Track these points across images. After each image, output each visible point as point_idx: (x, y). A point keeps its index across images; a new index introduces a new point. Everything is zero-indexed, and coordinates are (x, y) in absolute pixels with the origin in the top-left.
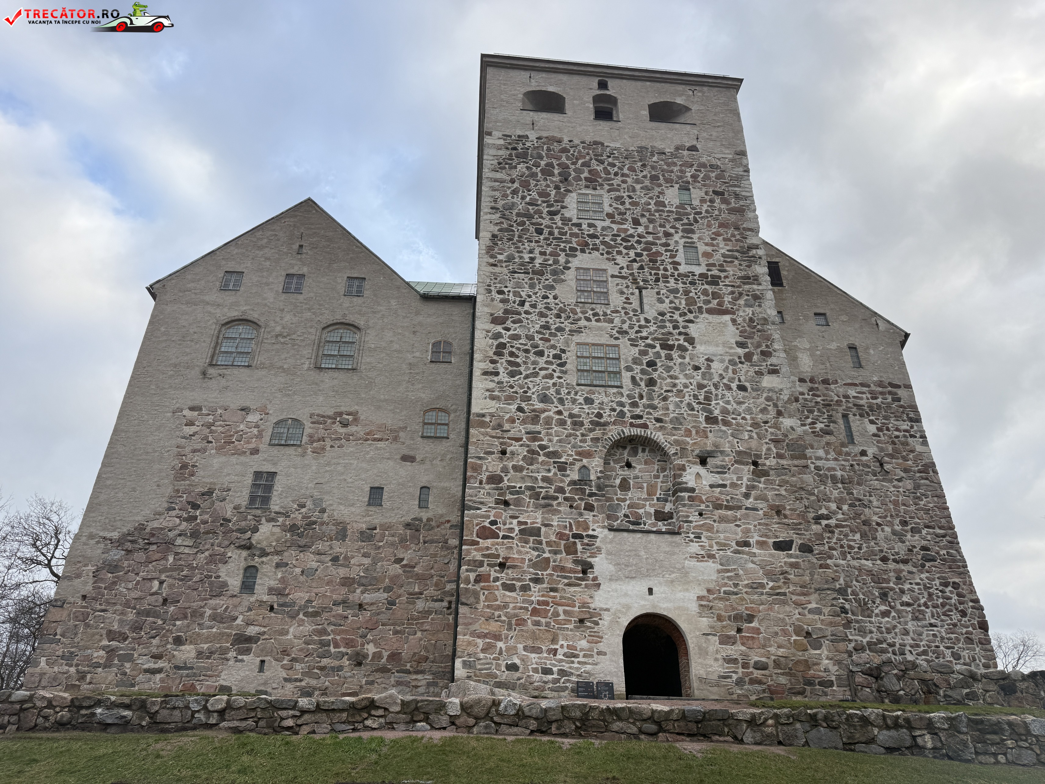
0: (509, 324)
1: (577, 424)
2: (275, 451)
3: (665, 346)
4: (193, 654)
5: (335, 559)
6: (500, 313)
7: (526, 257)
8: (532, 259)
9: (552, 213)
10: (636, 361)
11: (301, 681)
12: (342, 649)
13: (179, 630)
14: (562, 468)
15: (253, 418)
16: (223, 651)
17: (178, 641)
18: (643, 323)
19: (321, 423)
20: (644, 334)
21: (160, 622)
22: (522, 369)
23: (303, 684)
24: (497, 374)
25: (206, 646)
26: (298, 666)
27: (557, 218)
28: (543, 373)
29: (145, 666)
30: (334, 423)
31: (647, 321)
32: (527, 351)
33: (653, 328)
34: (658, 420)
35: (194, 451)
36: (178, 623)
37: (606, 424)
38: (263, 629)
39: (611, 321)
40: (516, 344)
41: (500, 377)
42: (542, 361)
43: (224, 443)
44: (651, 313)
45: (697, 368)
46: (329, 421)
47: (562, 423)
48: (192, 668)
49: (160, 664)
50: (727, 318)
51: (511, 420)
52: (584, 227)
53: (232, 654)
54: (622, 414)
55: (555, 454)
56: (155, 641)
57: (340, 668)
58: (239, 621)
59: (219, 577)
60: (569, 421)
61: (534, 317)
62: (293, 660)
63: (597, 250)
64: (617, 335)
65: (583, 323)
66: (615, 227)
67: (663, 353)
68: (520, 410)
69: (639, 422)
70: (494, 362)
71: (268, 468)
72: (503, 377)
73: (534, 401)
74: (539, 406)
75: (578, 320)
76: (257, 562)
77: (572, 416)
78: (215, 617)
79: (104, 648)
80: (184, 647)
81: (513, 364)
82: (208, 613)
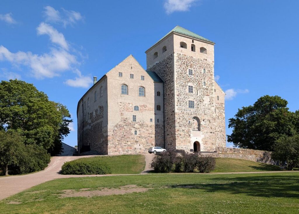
0: (179, 96)
1: (189, 114)
2: (135, 111)
3: (200, 102)
4: (130, 143)
5: (147, 130)
6: (178, 94)
7: (181, 82)
8: (182, 83)
9: (185, 73)
10: (196, 104)
14: (187, 121)
15: (131, 105)
16: (134, 143)
18: (197, 97)
19: (141, 107)
21: (124, 139)
24: (178, 105)
25: (132, 142)
27: (186, 74)
28: (184, 106)
29: (124, 145)
30: (143, 107)
32: (182, 101)
33: (199, 98)
34: (199, 114)
35: (122, 111)
36: (127, 139)
37: (192, 114)
38: (139, 140)
39: (193, 96)
40: (181, 100)
42: (184, 103)
43: (127, 109)
44: (198, 95)
45: (204, 105)
48: (130, 145)
49: (126, 145)
50: (208, 97)
51: (180, 113)
52: (190, 77)
54: (194, 113)
55: (186, 119)
56: (124, 141)
57: (150, 146)
58: (135, 139)
59: (131, 132)
61: (183, 95)
62: (144, 144)
63: (191, 82)
64: (194, 99)
65: (189, 97)
66: (194, 77)
67: (200, 103)
68: (181, 112)
69: (196, 114)
70: (177, 103)
71: (134, 115)
72: (179, 106)
73: (183, 110)
74: (184, 111)
75: (189, 96)
76: (136, 130)
77: (188, 113)
78: (132, 138)
79: (117, 142)
80: (129, 142)
81: (180, 104)
82: (131, 137)
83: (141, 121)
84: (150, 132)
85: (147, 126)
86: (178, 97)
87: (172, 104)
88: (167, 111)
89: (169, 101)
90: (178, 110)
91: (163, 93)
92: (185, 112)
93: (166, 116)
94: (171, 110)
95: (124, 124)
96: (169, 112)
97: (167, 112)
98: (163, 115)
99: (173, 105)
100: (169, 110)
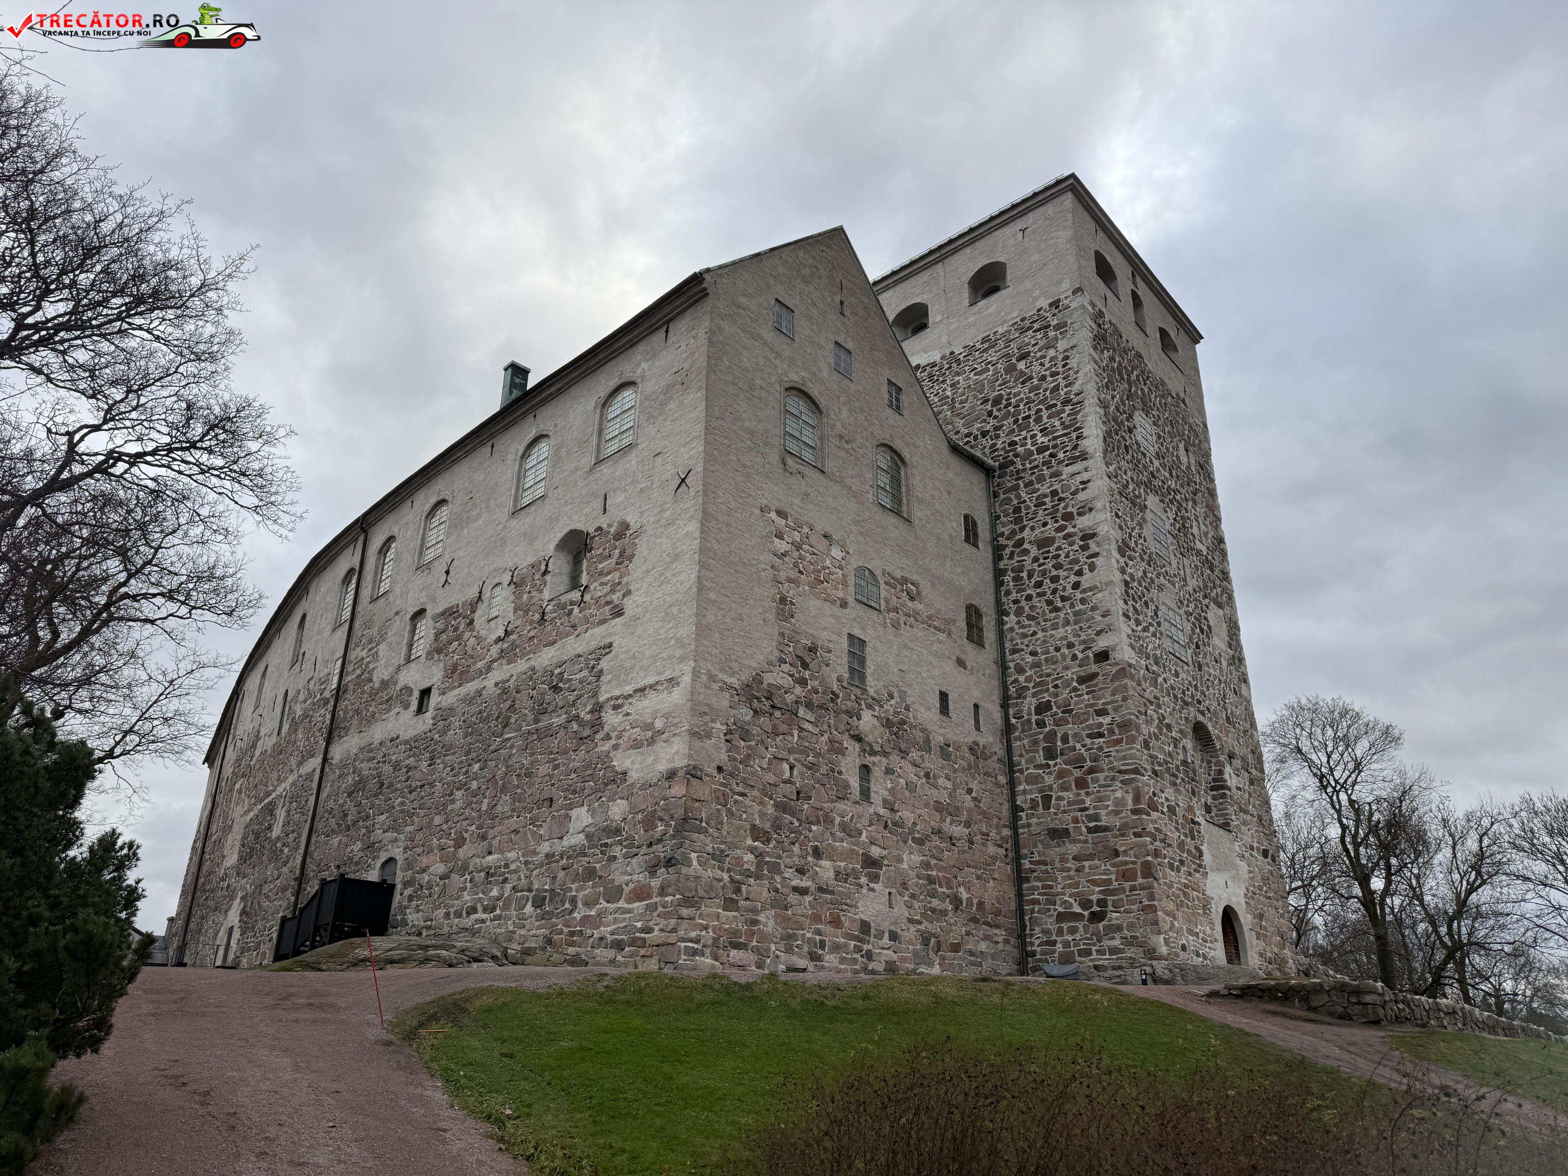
1: (1175, 698)
2: (861, 611)
3: (1201, 629)
4: (832, 874)
5: (927, 776)
6: (1120, 542)
7: (1124, 478)
8: (1128, 483)
10: (1191, 639)
11: (921, 923)
12: (944, 890)
13: (816, 839)
14: (1175, 744)
15: (836, 553)
16: (856, 875)
17: (817, 853)
18: (1188, 596)
19: (892, 587)
20: (1190, 609)
21: (797, 824)
22: (1141, 618)
23: (922, 927)
25: (842, 864)
26: (916, 904)
27: (1133, 438)
29: (794, 883)
30: (902, 591)
31: (1190, 595)
32: (1140, 599)
33: (1193, 605)
34: (1208, 710)
35: (790, 580)
36: (814, 828)
37: (1187, 703)
38: (885, 853)
39: (1175, 586)
42: (1149, 614)
43: (815, 579)
44: (1190, 586)
45: (1216, 661)
46: (898, 586)
47: (1168, 693)
48: (832, 892)
49: (805, 883)
51: (1145, 678)
52: (1148, 460)
53: (863, 880)
54: (1193, 696)
55: (1170, 727)
56: (796, 849)
57: (944, 913)
58: (864, 837)
59: (840, 773)
60: (1171, 692)
61: (1137, 556)
62: (913, 896)
63: (1157, 493)
64: (1179, 604)
65: (1162, 580)
66: (1162, 471)
67: (1201, 636)
68: (1147, 668)
69: (1201, 708)
71: (857, 632)
72: (1133, 624)
73: (1152, 661)
74: (1155, 668)
75: (1159, 574)
76: (869, 760)
77: (1172, 687)
78: (844, 827)
79: (752, 850)
80: (823, 863)
81: (1135, 610)
82: (838, 820)
83: (891, 696)
84: (943, 797)
85: (926, 746)
86: (1122, 562)
88: (1033, 653)
89: (1048, 585)
90: (1132, 647)
92: (1161, 680)
93: (1025, 689)
94: (1071, 646)
95: (798, 690)
96: (1051, 661)
97: (1037, 665)
98: (996, 685)
99: (1092, 609)
100: (1057, 649)
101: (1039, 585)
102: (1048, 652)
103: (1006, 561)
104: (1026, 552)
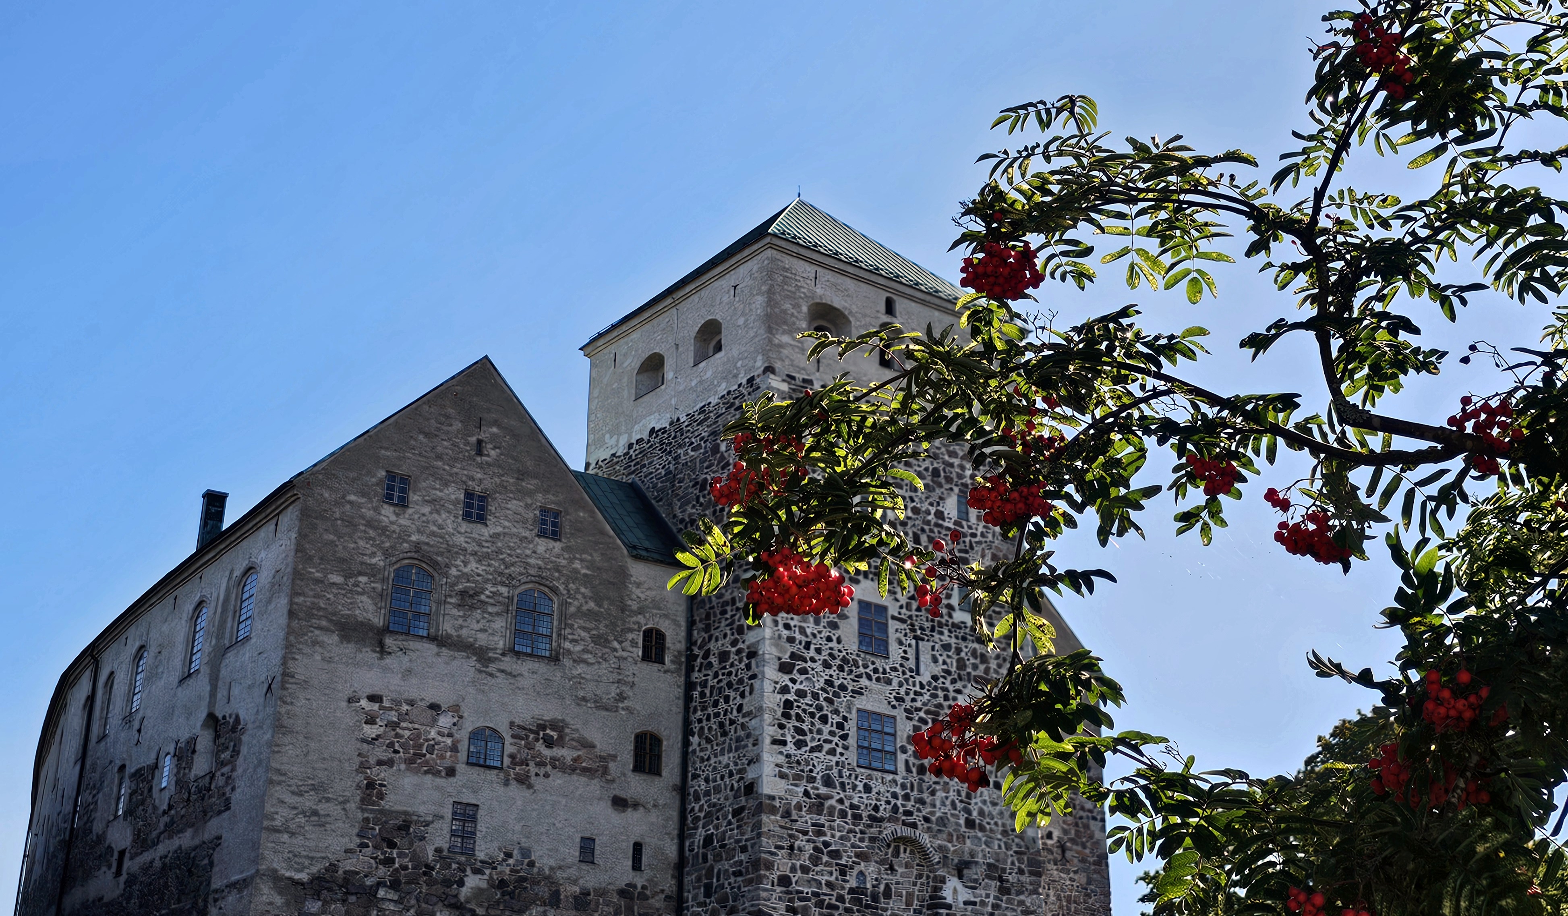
0: (795, 675)
1: (857, 817)
2: (475, 774)
6: (786, 658)
10: (910, 740)
14: (843, 871)
15: (445, 721)
18: (918, 688)
19: (523, 739)
20: (918, 704)
22: (808, 738)
24: (784, 743)
28: (827, 747)
30: (537, 740)
31: (922, 686)
32: (812, 715)
33: (926, 697)
34: (926, 819)
35: (380, 763)
37: (881, 820)
39: (889, 682)
40: (802, 703)
41: (787, 748)
42: (826, 729)
43: (414, 754)
44: (925, 677)
46: (532, 736)
47: (843, 814)
51: (799, 807)
54: (895, 809)
55: (837, 854)
60: (850, 812)
61: (818, 665)
64: (894, 703)
65: (864, 682)
68: (806, 793)
69: (910, 820)
70: (782, 726)
71: (468, 798)
72: (790, 748)
73: (819, 783)
74: (823, 790)
75: (860, 676)
77: (852, 807)
81: (799, 731)
83: (509, 856)
85: (553, 899)
86: (785, 679)
87: (742, 733)
88: (707, 780)
89: (722, 705)
90: (782, 776)
91: (682, 646)
92: (832, 802)
93: (697, 819)
94: (731, 774)
95: (382, 870)
96: (717, 790)
97: (707, 793)
98: (675, 814)
99: (748, 736)
100: (722, 778)
101: (716, 704)
102: (715, 780)
103: (696, 674)
104: (710, 665)
